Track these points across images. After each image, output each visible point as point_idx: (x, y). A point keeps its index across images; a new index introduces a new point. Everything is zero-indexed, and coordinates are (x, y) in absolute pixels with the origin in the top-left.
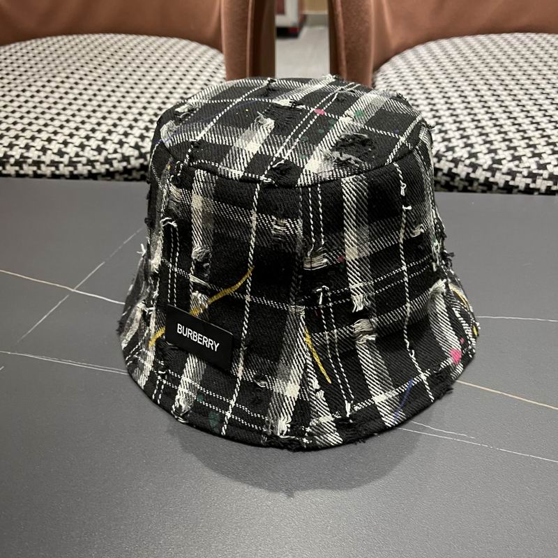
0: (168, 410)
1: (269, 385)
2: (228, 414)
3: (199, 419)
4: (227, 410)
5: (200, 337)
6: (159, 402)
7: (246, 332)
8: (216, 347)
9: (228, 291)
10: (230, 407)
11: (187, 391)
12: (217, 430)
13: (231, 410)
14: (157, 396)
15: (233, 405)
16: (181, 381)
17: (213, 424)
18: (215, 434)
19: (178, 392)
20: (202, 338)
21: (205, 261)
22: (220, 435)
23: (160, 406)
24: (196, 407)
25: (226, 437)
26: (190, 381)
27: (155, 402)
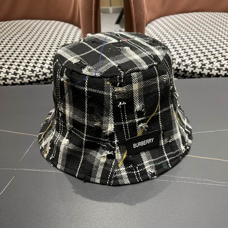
0: (148, 179)
1: (172, 139)
2: (168, 160)
3: (161, 170)
4: (166, 159)
5: (145, 142)
6: (142, 180)
7: (161, 126)
8: (152, 140)
9: (153, 115)
10: (166, 157)
11: (150, 166)
12: (168, 168)
13: (167, 158)
14: (139, 179)
15: (167, 155)
16: (145, 165)
17: (166, 167)
18: (169, 170)
19: (146, 169)
20: (146, 141)
21: (143, 109)
22: (170, 169)
23: (143, 181)
24: (157, 168)
25: (172, 167)
26: (148, 161)
27: (140, 182)
